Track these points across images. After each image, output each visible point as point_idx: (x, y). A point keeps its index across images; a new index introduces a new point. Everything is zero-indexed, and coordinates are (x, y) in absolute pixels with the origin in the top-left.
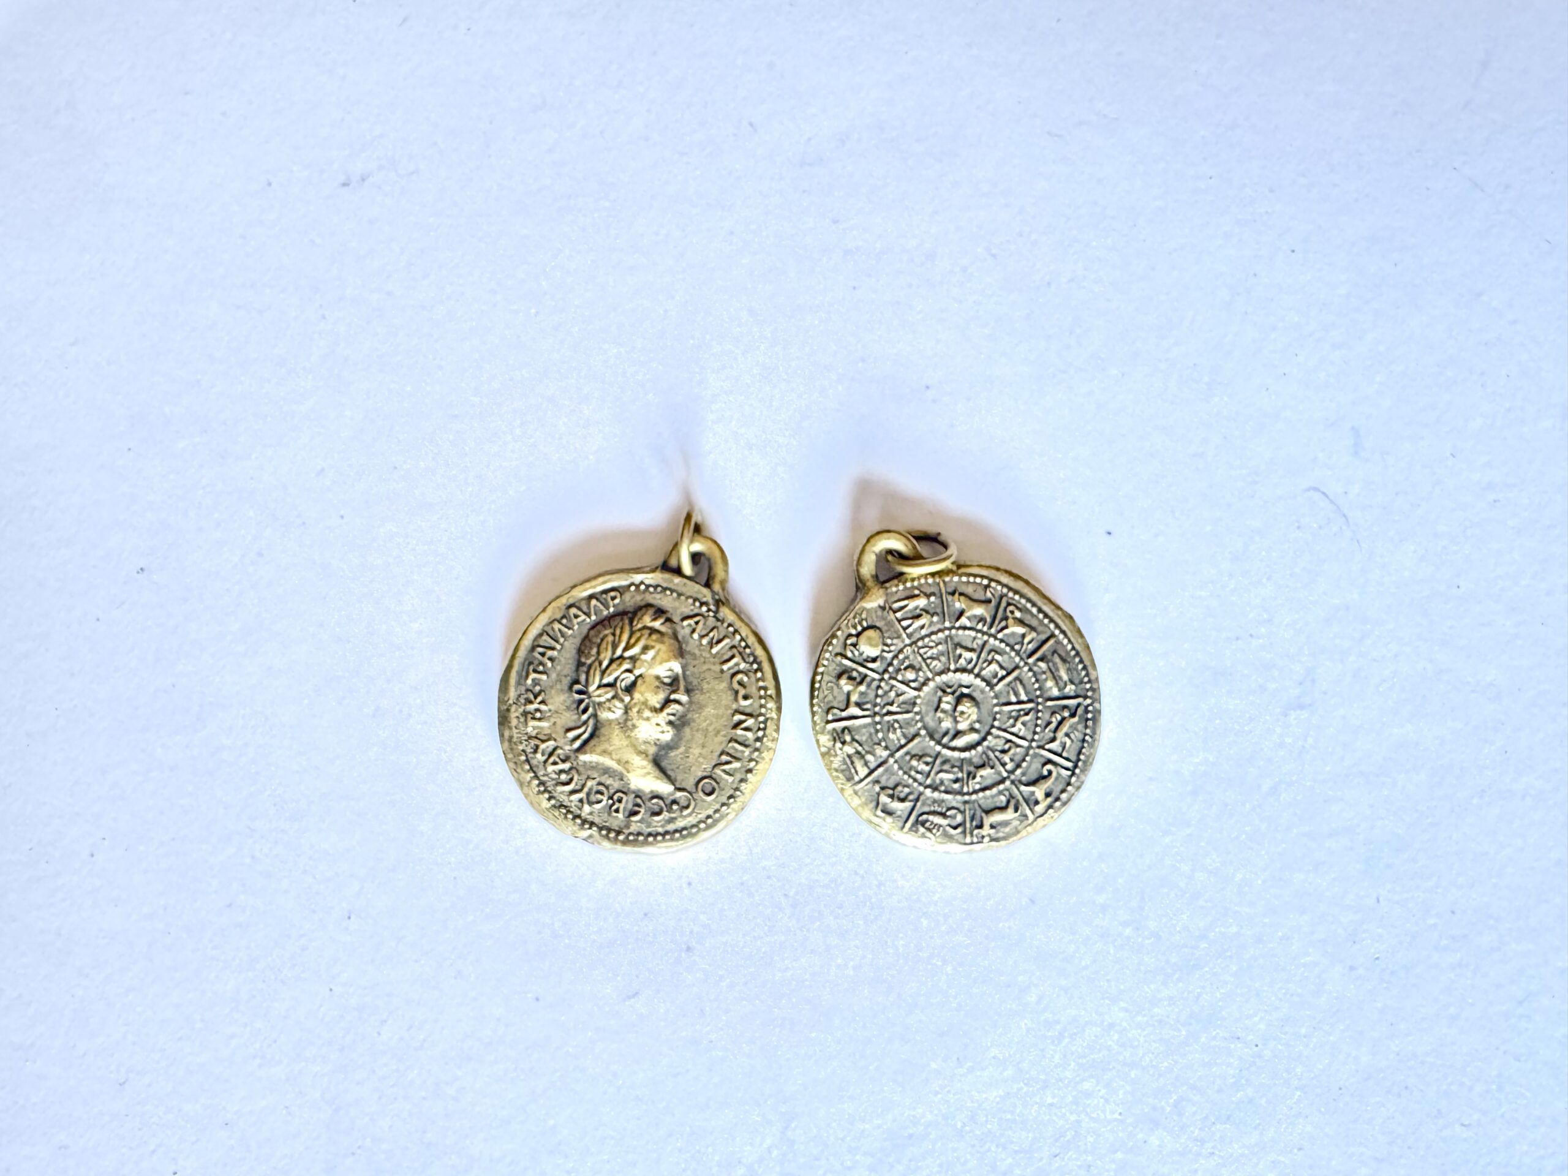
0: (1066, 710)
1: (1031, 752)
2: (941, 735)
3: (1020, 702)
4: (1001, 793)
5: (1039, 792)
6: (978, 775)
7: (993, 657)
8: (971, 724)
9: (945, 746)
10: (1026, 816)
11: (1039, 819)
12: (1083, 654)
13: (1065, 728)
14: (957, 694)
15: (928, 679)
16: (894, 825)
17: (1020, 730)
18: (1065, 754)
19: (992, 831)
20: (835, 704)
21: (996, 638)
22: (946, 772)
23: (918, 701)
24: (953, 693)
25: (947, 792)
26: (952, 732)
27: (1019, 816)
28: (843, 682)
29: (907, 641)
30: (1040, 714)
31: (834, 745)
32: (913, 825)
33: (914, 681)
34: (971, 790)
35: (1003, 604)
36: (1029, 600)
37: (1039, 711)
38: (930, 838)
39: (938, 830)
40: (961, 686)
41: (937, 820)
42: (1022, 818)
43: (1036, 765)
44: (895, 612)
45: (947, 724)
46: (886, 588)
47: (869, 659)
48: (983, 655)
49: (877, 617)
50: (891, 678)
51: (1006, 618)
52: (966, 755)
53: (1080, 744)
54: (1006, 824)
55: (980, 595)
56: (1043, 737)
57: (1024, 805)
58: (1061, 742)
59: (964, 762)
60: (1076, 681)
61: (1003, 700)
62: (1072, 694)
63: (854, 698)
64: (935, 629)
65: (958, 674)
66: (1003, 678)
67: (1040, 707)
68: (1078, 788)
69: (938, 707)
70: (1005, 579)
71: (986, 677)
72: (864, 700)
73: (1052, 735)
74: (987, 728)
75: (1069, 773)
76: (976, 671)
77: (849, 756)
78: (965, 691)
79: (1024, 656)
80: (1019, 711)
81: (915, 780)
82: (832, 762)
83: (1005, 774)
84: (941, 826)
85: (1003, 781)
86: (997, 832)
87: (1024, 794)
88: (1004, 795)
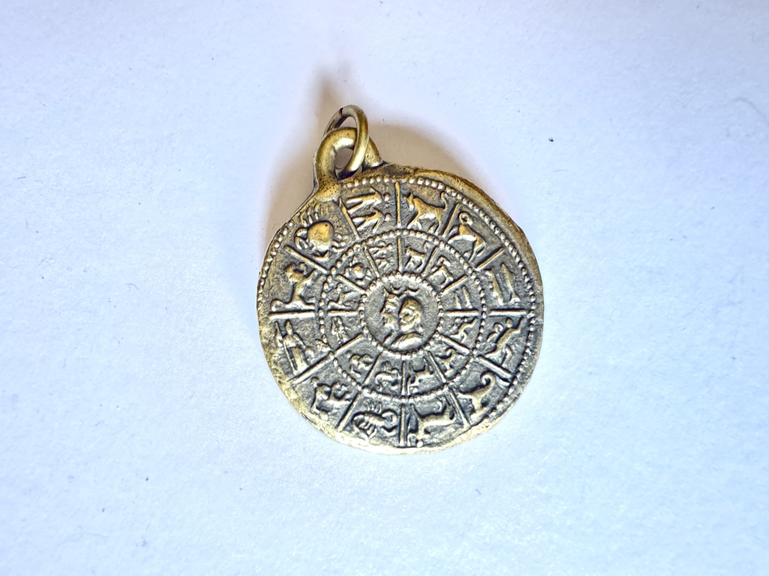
0: (508, 321)
1: (472, 360)
2: (384, 336)
3: (463, 310)
4: (437, 398)
5: (476, 400)
6: (417, 380)
7: (442, 263)
8: (413, 328)
9: (385, 347)
10: (461, 424)
11: (473, 428)
12: (531, 270)
13: (507, 340)
14: (404, 296)
15: (376, 279)
16: (329, 423)
17: (463, 337)
18: (504, 365)
19: (427, 436)
20: (280, 296)
21: (446, 244)
22: (385, 372)
23: (364, 300)
24: (399, 296)
25: (384, 394)
26: (395, 334)
27: (454, 424)
28: (289, 273)
29: (358, 239)
30: (483, 324)
31: (275, 337)
32: (347, 425)
33: (361, 279)
34: (409, 394)
35: (456, 211)
36: (482, 209)
37: (482, 320)
38: (363, 439)
39: (373, 431)
40: (407, 288)
41: (373, 420)
42: (457, 425)
43: (476, 374)
44: (348, 209)
45: (391, 325)
46: (342, 184)
47: (318, 254)
48: (432, 260)
49: (330, 212)
50: (337, 275)
51: (459, 226)
52: (407, 358)
53: (520, 356)
54: (441, 429)
55: (433, 199)
56: (485, 346)
57: (461, 412)
58: (502, 353)
59: (404, 365)
60: (522, 294)
61: (448, 307)
62: (516, 306)
63: (300, 291)
64: (385, 229)
65: (406, 277)
66: (450, 284)
67: (484, 317)
68: (515, 399)
69: (384, 306)
70: (460, 186)
71: (434, 282)
72: (310, 295)
73: (493, 345)
74: (430, 333)
75: (507, 384)
76: (424, 275)
77: (290, 350)
78: (413, 294)
79: (473, 264)
80: (465, 317)
81: (354, 379)
82: (272, 354)
83: (444, 381)
84: (375, 427)
85: (441, 387)
86: (432, 438)
87: (461, 401)
88: (441, 401)
